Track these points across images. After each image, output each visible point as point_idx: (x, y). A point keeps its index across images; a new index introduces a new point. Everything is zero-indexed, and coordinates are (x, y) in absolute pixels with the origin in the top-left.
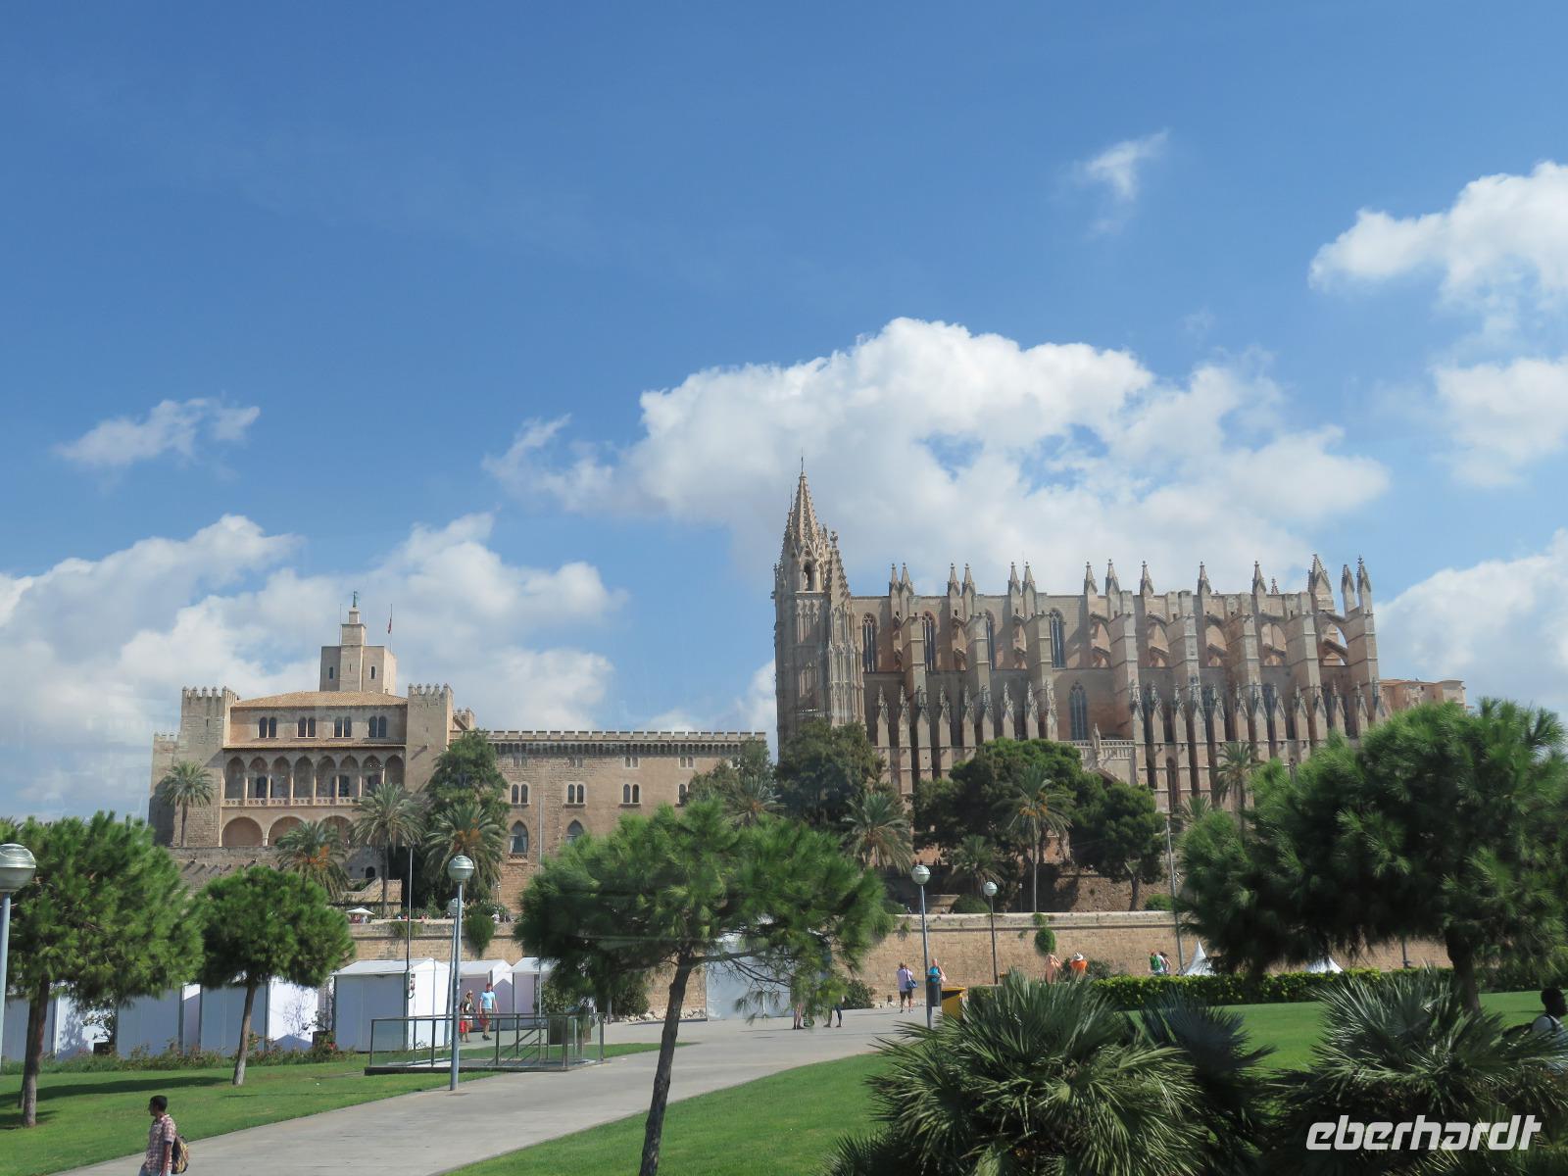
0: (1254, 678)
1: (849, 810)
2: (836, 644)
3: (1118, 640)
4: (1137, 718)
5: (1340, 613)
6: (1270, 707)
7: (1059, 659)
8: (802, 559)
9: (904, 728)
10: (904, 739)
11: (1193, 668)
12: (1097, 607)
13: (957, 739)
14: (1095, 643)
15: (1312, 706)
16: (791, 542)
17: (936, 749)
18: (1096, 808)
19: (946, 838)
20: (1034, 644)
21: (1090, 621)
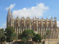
0: (47, 26)
1: (11, 35)
2: (12, 22)
3: (36, 22)
4: (38, 29)
5: (54, 21)
6: (49, 28)
7: (31, 24)
8: (9, 15)
9: (17, 29)
10: (18, 30)
11: (42, 25)
12: (34, 20)
13: (22, 30)
14: (34, 23)
15: (52, 28)
16: (8, 13)
17: (20, 31)
18: (35, 36)
19: (21, 38)
20: (29, 23)
21: (34, 21)
